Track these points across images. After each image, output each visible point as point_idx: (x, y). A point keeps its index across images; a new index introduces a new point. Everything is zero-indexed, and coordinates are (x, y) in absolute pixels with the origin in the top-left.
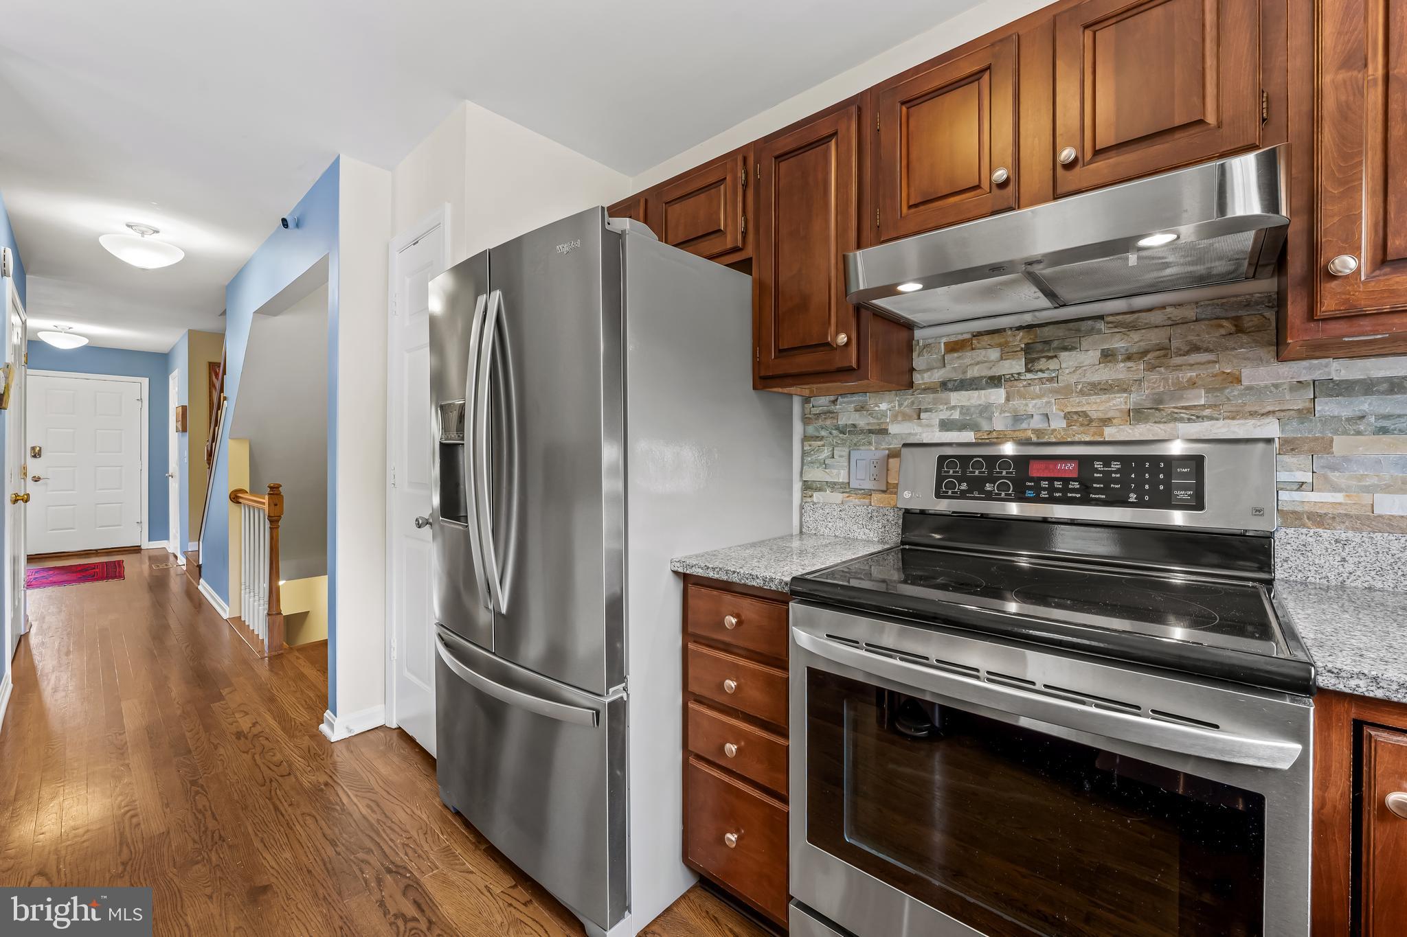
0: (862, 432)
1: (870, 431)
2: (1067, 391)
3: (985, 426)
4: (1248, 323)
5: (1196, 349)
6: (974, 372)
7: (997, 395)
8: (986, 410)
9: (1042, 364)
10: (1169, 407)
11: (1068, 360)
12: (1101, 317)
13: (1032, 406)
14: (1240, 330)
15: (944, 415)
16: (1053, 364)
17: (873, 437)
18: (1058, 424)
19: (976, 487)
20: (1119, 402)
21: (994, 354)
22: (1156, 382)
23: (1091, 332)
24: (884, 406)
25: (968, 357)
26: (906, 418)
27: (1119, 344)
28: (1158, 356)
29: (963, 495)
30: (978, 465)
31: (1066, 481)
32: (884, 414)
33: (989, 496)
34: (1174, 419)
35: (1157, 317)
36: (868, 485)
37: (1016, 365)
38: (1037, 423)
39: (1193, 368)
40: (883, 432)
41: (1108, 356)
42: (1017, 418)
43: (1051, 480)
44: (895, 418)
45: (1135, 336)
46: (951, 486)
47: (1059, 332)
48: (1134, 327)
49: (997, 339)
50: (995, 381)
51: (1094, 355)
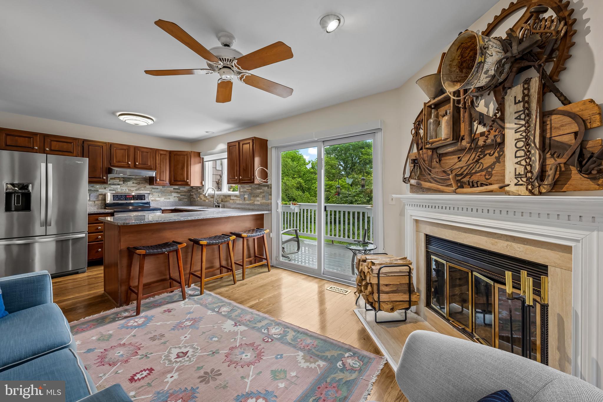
0: (93, 191)
1: (94, 191)
2: (129, 187)
3: (117, 191)
4: (147, 181)
5: (142, 183)
6: (115, 183)
7: (119, 186)
8: (117, 188)
9: (125, 183)
10: (140, 189)
11: (129, 183)
12: (132, 178)
13: (124, 188)
14: (146, 182)
15: (110, 189)
16: (127, 183)
17: (95, 192)
18: (127, 191)
19: (120, 199)
20: (135, 188)
21: (118, 181)
22: (139, 186)
23: (131, 180)
24: (98, 187)
25: (114, 181)
26: (102, 189)
27: (135, 182)
28: (139, 184)
29: (118, 200)
30: (119, 196)
31: (131, 198)
32: (98, 188)
33: (122, 200)
34: (140, 191)
35: (138, 179)
36: (95, 200)
37: (122, 183)
38: (125, 190)
39: (142, 185)
40: (98, 191)
41: (133, 183)
42: (122, 190)
43: (130, 198)
44: (100, 189)
45: (137, 181)
46: (115, 199)
47: (128, 179)
48: (136, 180)
49: (119, 179)
50: (119, 184)
51: (132, 183)
